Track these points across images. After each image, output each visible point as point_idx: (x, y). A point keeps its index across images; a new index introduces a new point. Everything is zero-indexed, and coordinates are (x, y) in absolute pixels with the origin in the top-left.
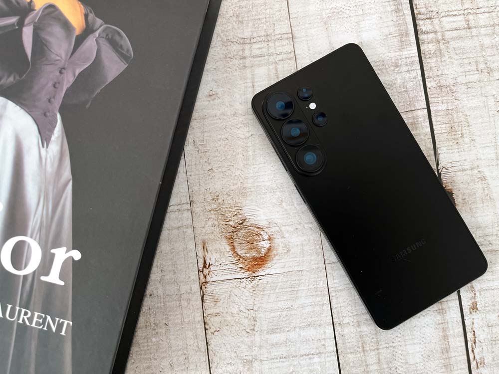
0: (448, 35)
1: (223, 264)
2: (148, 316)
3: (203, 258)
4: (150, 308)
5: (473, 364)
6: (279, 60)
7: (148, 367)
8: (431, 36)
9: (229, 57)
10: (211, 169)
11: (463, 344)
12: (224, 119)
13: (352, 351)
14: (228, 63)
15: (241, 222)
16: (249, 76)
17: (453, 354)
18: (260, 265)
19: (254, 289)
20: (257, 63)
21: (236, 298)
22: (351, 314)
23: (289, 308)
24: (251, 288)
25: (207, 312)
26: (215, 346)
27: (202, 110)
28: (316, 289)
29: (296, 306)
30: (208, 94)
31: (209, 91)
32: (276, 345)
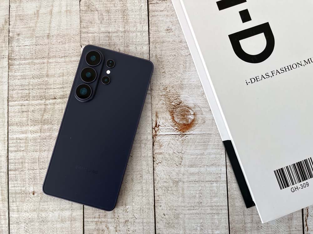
1: (166, 126)
3: (155, 121)
10: (165, 72)
12: (174, 44)
15: (179, 103)
18: (187, 128)
19: (183, 141)
21: (173, 145)
23: (202, 154)
24: (181, 140)
25: (156, 151)
26: (158, 171)
27: (162, 37)
28: (218, 145)
29: (206, 154)
30: (166, 29)
31: (167, 27)
32: (192, 174)
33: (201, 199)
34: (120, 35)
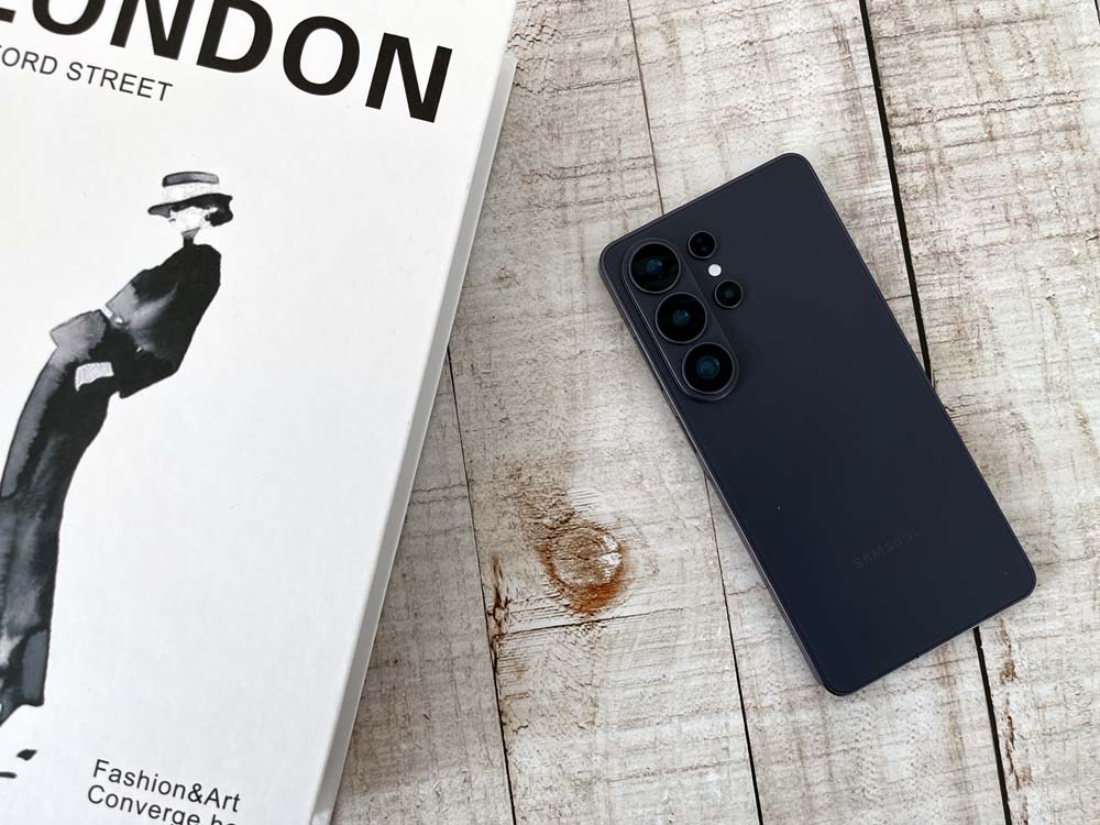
0: (951, 154)
1: (531, 600)
2: (392, 702)
3: (494, 589)
4: (394, 687)
5: (1010, 781)
6: (632, 209)
7: (395, 799)
8: (918, 157)
9: (535, 205)
10: (507, 419)
11: (990, 742)
12: (528, 323)
13: (779, 758)
14: (535, 215)
15: (564, 518)
16: (574, 240)
17: (971, 762)
18: (602, 599)
19: (592, 646)
20: (589, 215)
21: (559, 665)
22: (776, 690)
23: (659, 679)
24: (586, 643)
25: (505, 691)
26: (520, 755)
27: (486, 306)
28: (710, 643)
29: (672, 677)
30: (496, 276)
31: (498, 270)
32: (635, 750)
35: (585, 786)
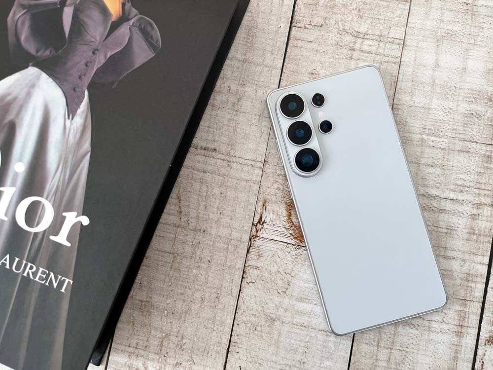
1: (276, 226)
2: (196, 249)
3: (260, 214)
4: (199, 243)
6: (385, 62)
9: (340, 45)
13: (367, 342)
14: (338, 50)
19: (296, 257)
20: (364, 58)
21: (278, 260)
24: (294, 254)
25: (249, 263)
26: (246, 295)
30: (310, 72)
31: (312, 69)
32: (300, 313)
33: (305, 357)
34: (236, 65)
35: (272, 320)
